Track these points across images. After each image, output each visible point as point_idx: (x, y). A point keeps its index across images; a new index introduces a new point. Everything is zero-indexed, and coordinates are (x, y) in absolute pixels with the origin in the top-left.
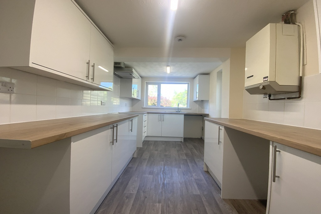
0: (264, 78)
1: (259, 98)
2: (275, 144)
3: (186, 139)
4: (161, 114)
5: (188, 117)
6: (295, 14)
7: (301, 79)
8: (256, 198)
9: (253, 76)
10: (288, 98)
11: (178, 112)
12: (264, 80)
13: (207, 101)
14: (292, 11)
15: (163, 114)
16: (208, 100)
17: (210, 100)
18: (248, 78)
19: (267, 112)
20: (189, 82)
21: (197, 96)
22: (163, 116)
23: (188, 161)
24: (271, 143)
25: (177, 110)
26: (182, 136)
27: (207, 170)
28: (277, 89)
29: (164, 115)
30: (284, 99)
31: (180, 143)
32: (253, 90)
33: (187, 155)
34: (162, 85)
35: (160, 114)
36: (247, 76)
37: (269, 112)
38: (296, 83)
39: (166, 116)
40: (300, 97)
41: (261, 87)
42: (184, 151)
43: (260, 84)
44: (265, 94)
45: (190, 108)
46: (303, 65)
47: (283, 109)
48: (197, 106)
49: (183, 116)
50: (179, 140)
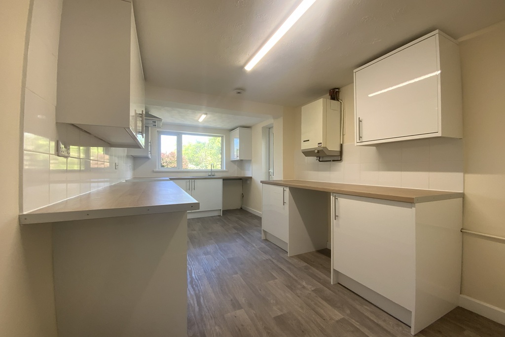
0: (319, 144)
1: (313, 159)
2: (334, 194)
3: (226, 212)
4: (191, 180)
5: (228, 181)
6: (339, 92)
7: (341, 146)
8: (314, 250)
9: (309, 140)
10: (333, 161)
11: (211, 176)
12: (319, 145)
13: (249, 161)
14: (337, 89)
15: (193, 180)
16: (251, 160)
17: (252, 160)
18: (304, 141)
19: (317, 172)
20: (225, 136)
21: (238, 153)
22: (193, 183)
23: (241, 234)
24: (332, 194)
25: (210, 174)
26: (221, 207)
27: (265, 238)
28: (328, 154)
29: (195, 180)
30: (330, 161)
31: (218, 217)
32: (308, 153)
33: (235, 228)
34: (183, 136)
35: (188, 180)
36: (303, 139)
37: (319, 172)
38: (338, 149)
39: (198, 182)
40: (341, 160)
41: (316, 151)
42: (230, 225)
43: (316, 148)
44: (317, 157)
45: (227, 170)
46: (343, 135)
47: (329, 170)
48: (235, 167)
49: (221, 181)
50: (216, 214)
